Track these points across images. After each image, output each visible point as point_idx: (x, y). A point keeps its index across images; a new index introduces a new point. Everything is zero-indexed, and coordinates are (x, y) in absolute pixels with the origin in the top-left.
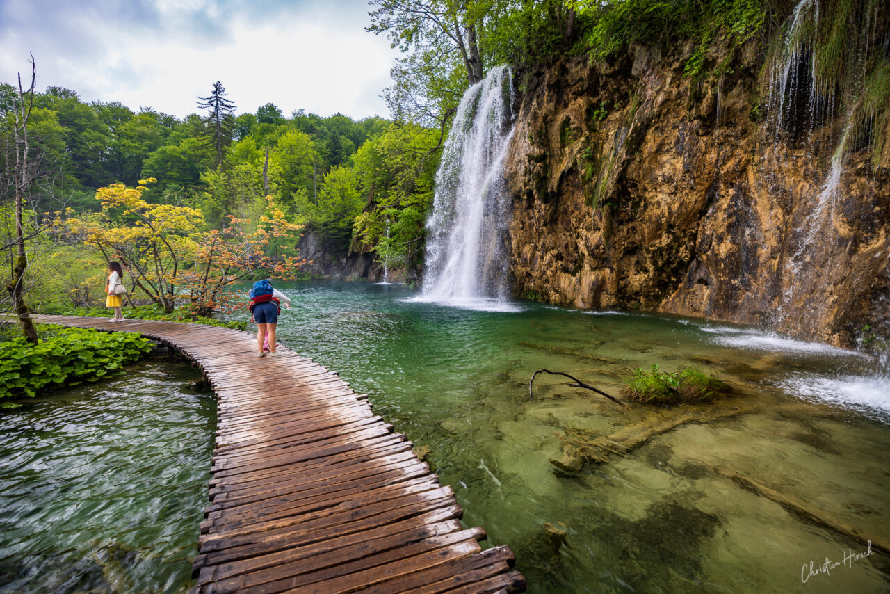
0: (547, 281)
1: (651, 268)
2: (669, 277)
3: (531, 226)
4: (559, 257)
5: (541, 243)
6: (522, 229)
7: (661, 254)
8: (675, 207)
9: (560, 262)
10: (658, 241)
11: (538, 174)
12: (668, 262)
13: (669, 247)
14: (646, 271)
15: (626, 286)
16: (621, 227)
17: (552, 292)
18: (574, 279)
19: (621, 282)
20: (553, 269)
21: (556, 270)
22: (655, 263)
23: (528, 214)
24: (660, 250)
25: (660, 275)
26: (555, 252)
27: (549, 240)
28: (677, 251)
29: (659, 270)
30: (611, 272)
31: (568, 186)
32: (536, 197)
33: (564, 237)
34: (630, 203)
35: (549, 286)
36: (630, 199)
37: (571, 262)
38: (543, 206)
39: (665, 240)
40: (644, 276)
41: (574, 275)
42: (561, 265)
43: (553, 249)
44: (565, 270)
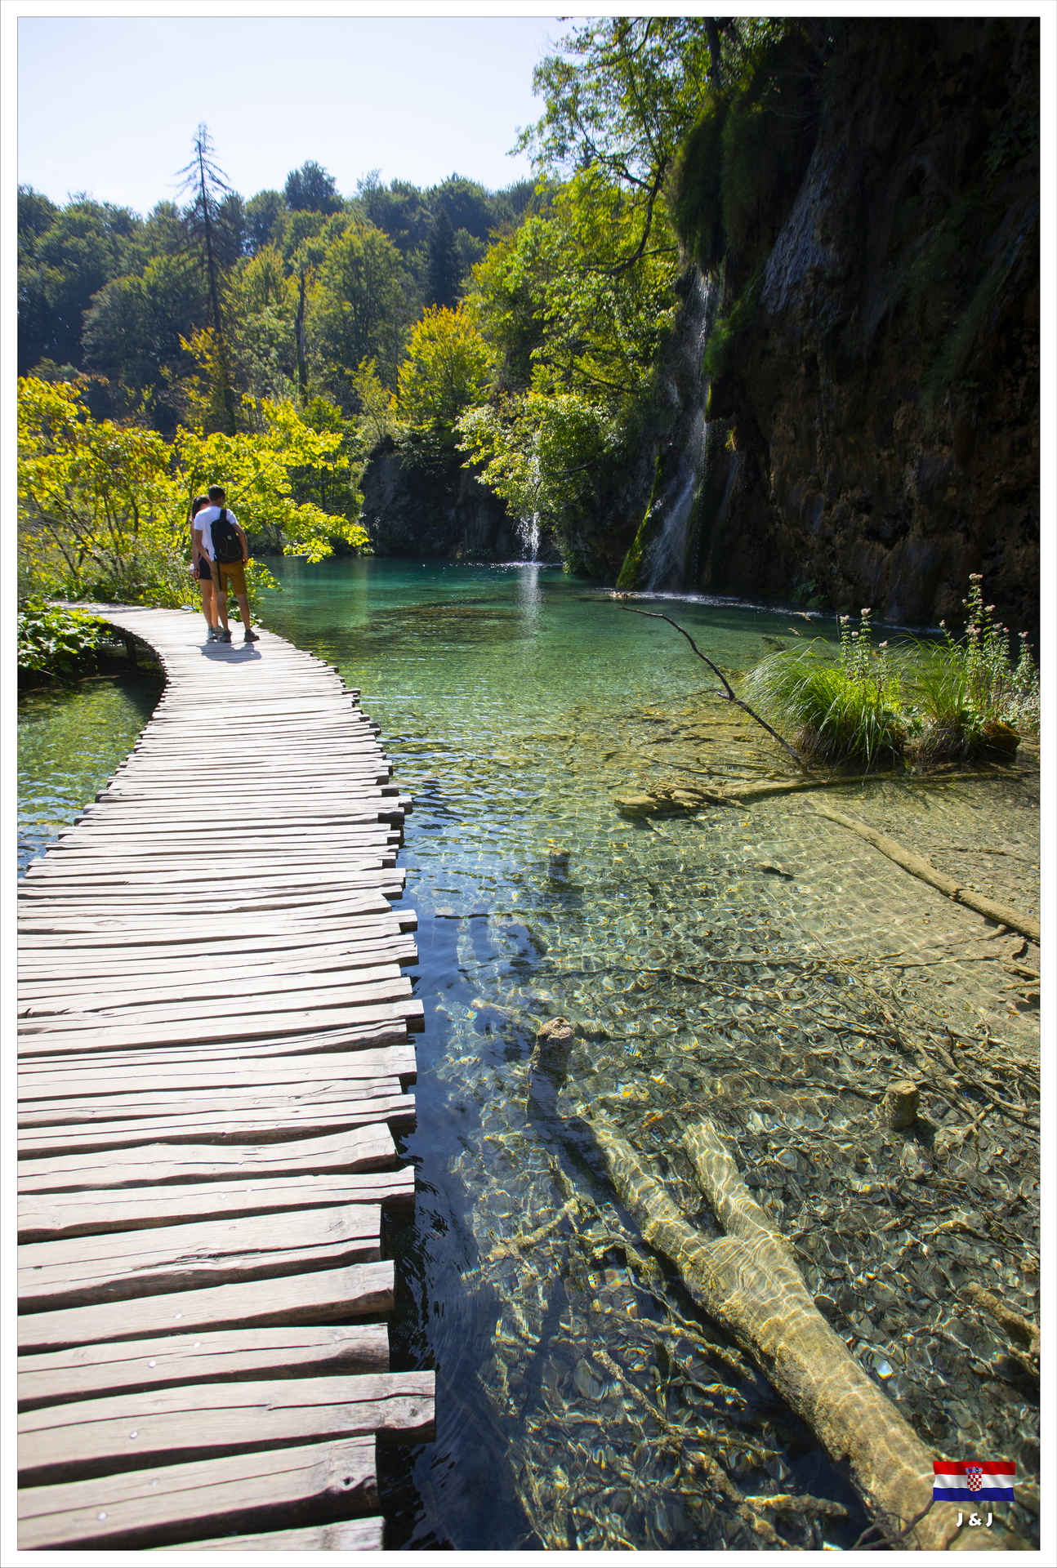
0: (833, 557)
3: (811, 436)
4: (863, 507)
5: (828, 475)
6: (793, 442)
9: (866, 517)
16: (996, 438)
17: (840, 582)
18: (888, 554)
20: (847, 531)
21: (855, 535)
23: (807, 409)
26: (857, 494)
27: (846, 468)
30: (966, 540)
31: (895, 341)
32: (822, 369)
33: (876, 461)
35: (836, 569)
37: (888, 517)
38: (836, 389)
41: (889, 547)
42: (867, 524)
43: (853, 487)
44: (873, 534)
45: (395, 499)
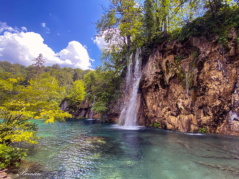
0: (165, 119)
1: (211, 114)
2: (218, 118)
3: (156, 98)
4: (169, 110)
5: (160, 104)
6: (152, 99)
7: (216, 108)
8: (222, 90)
9: (170, 112)
10: (215, 103)
11: (160, 78)
12: (219, 112)
13: (220, 106)
14: (209, 115)
15: (200, 121)
16: (197, 98)
17: (168, 124)
18: (177, 118)
19: (198, 120)
20: (167, 114)
21: (169, 115)
22: (213, 112)
23: (155, 93)
24: (216, 106)
25: (215, 117)
26: (167, 108)
27: (165, 103)
28: (223, 107)
29: (215, 115)
30: (194, 116)
31: (171, 83)
32: (160, 86)
33: (171, 102)
34: (201, 89)
35: (166, 122)
36: (201, 87)
37: (174, 112)
38: (163, 90)
39: (218, 103)
40: (208, 118)
41: (177, 117)
42: (170, 113)
43: (166, 106)
44: (172, 115)
45: (66, 109)
